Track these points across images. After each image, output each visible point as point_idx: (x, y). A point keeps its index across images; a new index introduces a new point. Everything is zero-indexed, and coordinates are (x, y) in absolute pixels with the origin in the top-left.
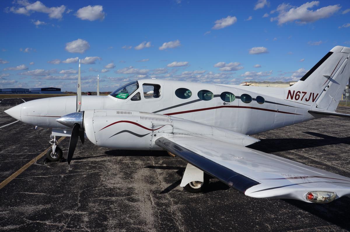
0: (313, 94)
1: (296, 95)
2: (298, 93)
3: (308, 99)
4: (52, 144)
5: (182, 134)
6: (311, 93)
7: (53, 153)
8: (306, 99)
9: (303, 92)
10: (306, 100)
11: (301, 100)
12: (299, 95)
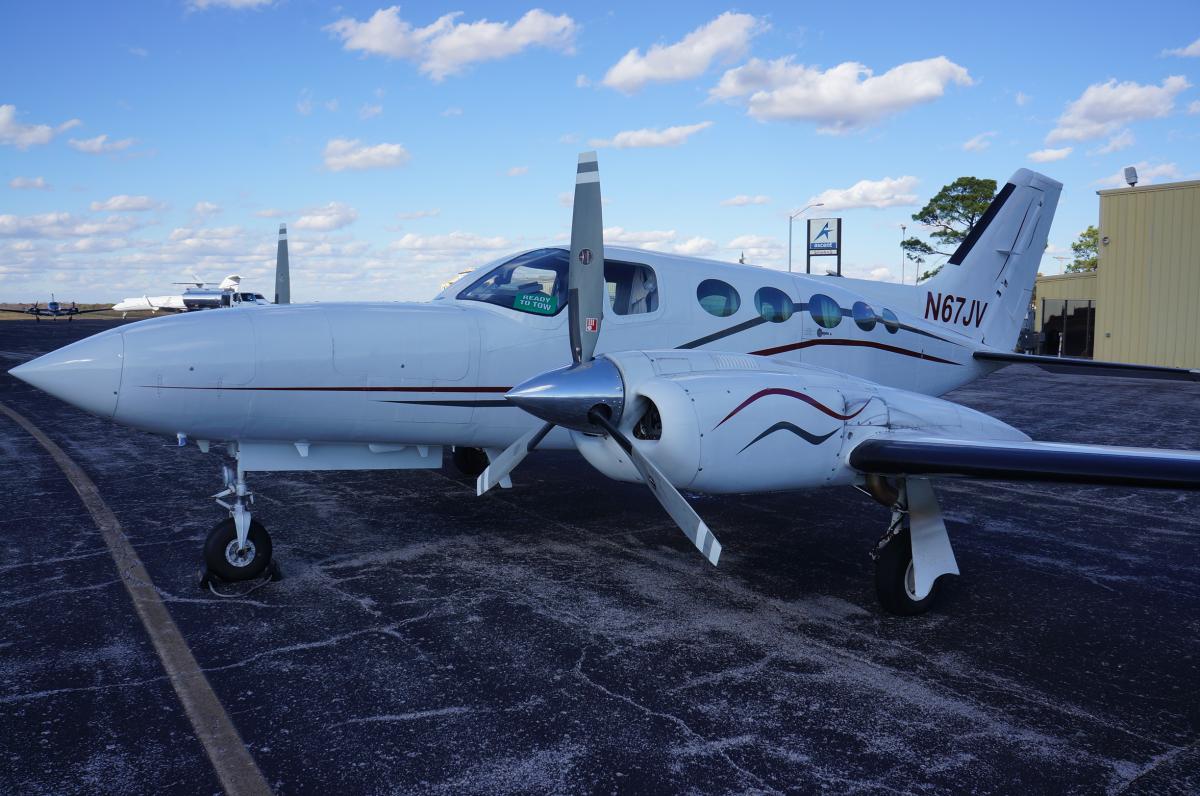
0: (978, 303)
1: (945, 307)
2: (949, 302)
3: (967, 320)
4: (228, 506)
5: (908, 427)
6: (974, 302)
7: (236, 545)
8: (964, 318)
9: (959, 299)
10: (966, 323)
11: (955, 322)
12: (949, 307)
